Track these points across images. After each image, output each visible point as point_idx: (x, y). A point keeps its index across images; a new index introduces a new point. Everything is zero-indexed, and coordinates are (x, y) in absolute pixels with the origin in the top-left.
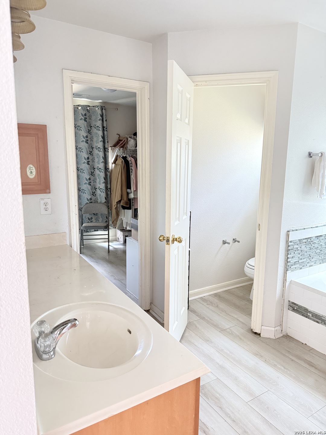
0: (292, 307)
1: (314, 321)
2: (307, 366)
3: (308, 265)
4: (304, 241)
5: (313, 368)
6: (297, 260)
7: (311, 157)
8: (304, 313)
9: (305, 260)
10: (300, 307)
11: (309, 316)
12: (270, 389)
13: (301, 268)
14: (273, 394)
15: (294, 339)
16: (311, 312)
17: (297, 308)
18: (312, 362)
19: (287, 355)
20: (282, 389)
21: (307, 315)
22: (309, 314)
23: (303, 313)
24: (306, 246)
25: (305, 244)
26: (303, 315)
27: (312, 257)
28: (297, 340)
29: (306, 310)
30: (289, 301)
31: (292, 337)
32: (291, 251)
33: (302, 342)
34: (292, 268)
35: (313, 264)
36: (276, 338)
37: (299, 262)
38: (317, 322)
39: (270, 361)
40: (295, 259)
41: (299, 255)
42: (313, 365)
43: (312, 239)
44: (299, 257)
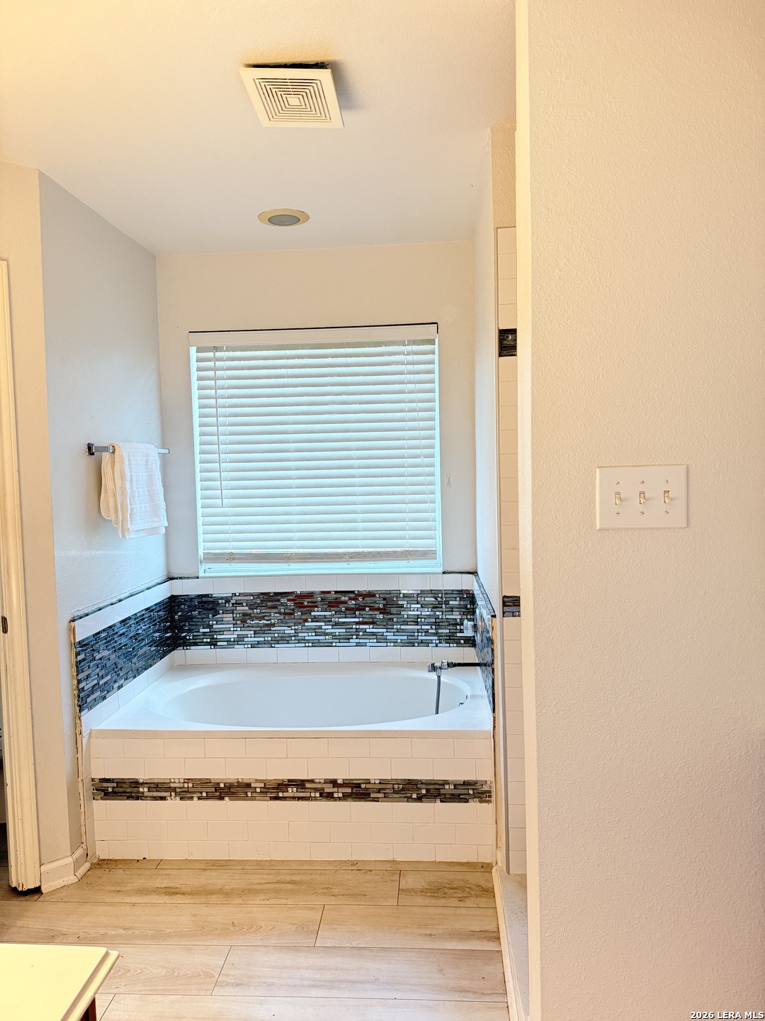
0: (102, 791)
1: (155, 798)
2: (167, 899)
3: (116, 685)
4: (103, 635)
5: (179, 895)
6: (95, 682)
7: (93, 454)
8: (132, 792)
9: (109, 677)
10: (120, 782)
11: (143, 793)
12: (116, 991)
13: (104, 698)
14: (127, 996)
15: (116, 861)
16: (146, 783)
17: (113, 788)
18: (171, 885)
19: (116, 900)
20: (139, 974)
21: (138, 792)
22: (141, 790)
23: (129, 792)
24: (107, 647)
25: (106, 643)
26: (129, 798)
27: (119, 667)
28: (124, 860)
29: (135, 783)
30: (93, 780)
31: (111, 860)
32: (82, 664)
33: (135, 860)
34: (90, 702)
35: (122, 682)
36: (79, 877)
37: (100, 684)
38: (163, 798)
39: (89, 934)
40: (93, 680)
41: (98, 670)
42: (176, 890)
43: (115, 628)
44: (98, 674)
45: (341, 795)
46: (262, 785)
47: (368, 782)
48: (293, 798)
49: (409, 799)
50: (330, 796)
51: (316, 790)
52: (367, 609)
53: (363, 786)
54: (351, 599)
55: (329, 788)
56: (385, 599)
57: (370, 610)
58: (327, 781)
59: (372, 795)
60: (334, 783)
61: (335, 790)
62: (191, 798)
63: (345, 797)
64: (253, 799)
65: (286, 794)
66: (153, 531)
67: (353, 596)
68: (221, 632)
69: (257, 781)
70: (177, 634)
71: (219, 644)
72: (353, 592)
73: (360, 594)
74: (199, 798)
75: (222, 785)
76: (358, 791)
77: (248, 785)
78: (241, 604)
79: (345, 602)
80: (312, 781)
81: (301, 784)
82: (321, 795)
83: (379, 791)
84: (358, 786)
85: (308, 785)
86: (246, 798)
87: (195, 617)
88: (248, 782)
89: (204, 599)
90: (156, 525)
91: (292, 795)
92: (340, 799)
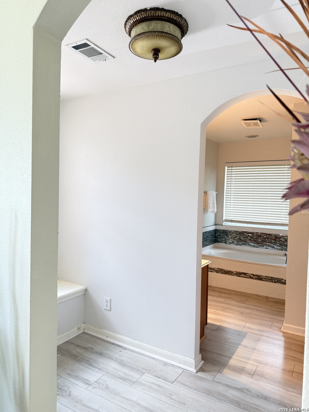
45: (255, 278)
46: (236, 272)
47: (262, 276)
48: (243, 277)
49: (272, 282)
50: (252, 278)
51: (249, 276)
52: (269, 239)
53: (261, 277)
54: (265, 235)
55: (252, 276)
56: (275, 236)
57: (270, 239)
58: (251, 274)
59: (263, 279)
60: (253, 275)
61: (254, 277)
62: (219, 273)
63: (256, 279)
64: (233, 275)
65: (241, 276)
66: (213, 212)
67: (265, 234)
68: (228, 240)
69: (234, 271)
70: (216, 239)
71: (227, 243)
72: (265, 233)
73: (267, 234)
74: (221, 273)
75: (226, 271)
76: (259, 278)
77: (232, 272)
78: (233, 233)
79: (263, 236)
80: (248, 274)
81: (245, 274)
82: (250, 277)
83: (265, 279)
84: (260, 277)
85: (247, 274)
86: (232, 275)
87: (221, 235)
88: (232, 271)
89: (224, 231)
90: (214, 210)
91: (243, 276)
92: (254, 279)
